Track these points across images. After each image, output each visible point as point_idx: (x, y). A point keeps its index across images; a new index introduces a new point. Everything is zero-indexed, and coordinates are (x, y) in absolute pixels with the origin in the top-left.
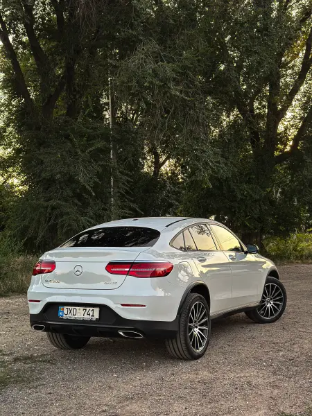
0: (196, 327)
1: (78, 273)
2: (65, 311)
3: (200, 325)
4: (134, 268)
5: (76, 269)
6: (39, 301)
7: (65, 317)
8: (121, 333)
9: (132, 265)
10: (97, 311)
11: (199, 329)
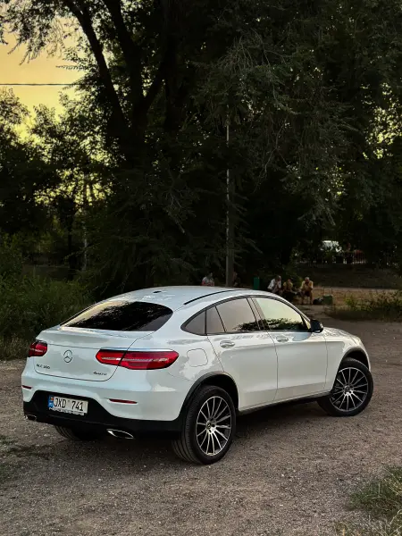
0: (213, 426)
1: (68, 360)
2: (55, 402)
3: (218, 424)
4: (127, 358)
5: (66, 355)
6: (30, 388)
7: (54, 409)
8: (111, 432)
9: (125, 354)
10: (86, 404)
11: (217, 428)
